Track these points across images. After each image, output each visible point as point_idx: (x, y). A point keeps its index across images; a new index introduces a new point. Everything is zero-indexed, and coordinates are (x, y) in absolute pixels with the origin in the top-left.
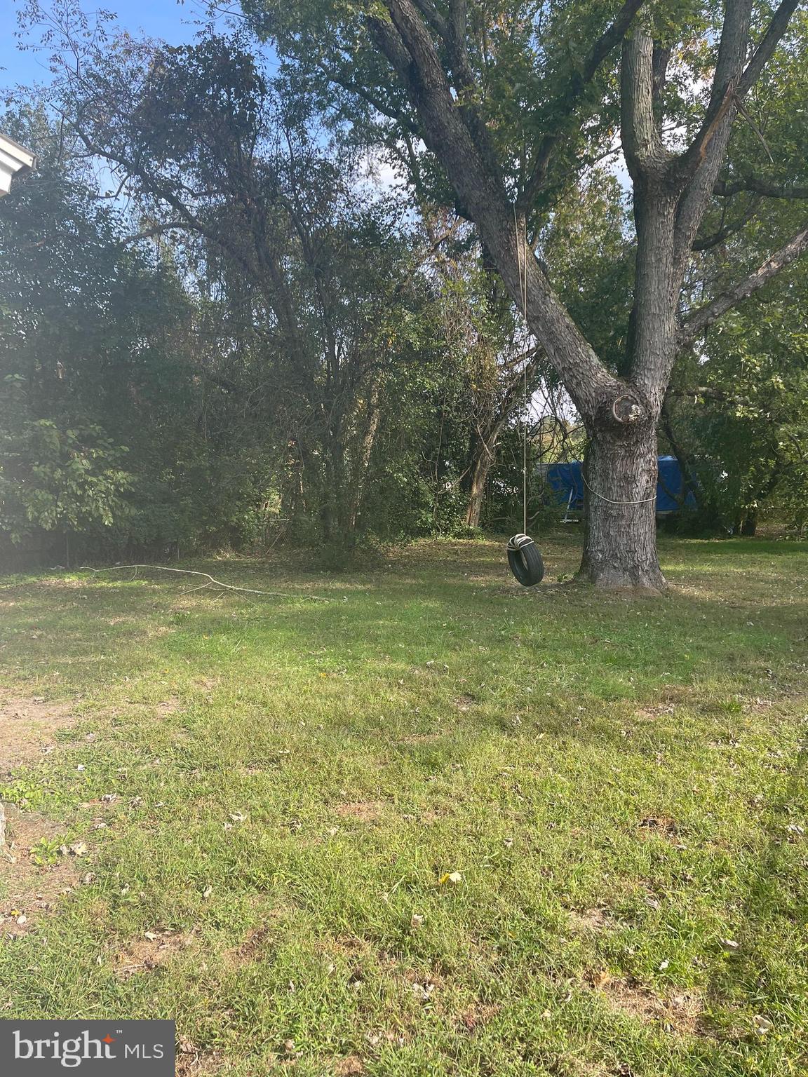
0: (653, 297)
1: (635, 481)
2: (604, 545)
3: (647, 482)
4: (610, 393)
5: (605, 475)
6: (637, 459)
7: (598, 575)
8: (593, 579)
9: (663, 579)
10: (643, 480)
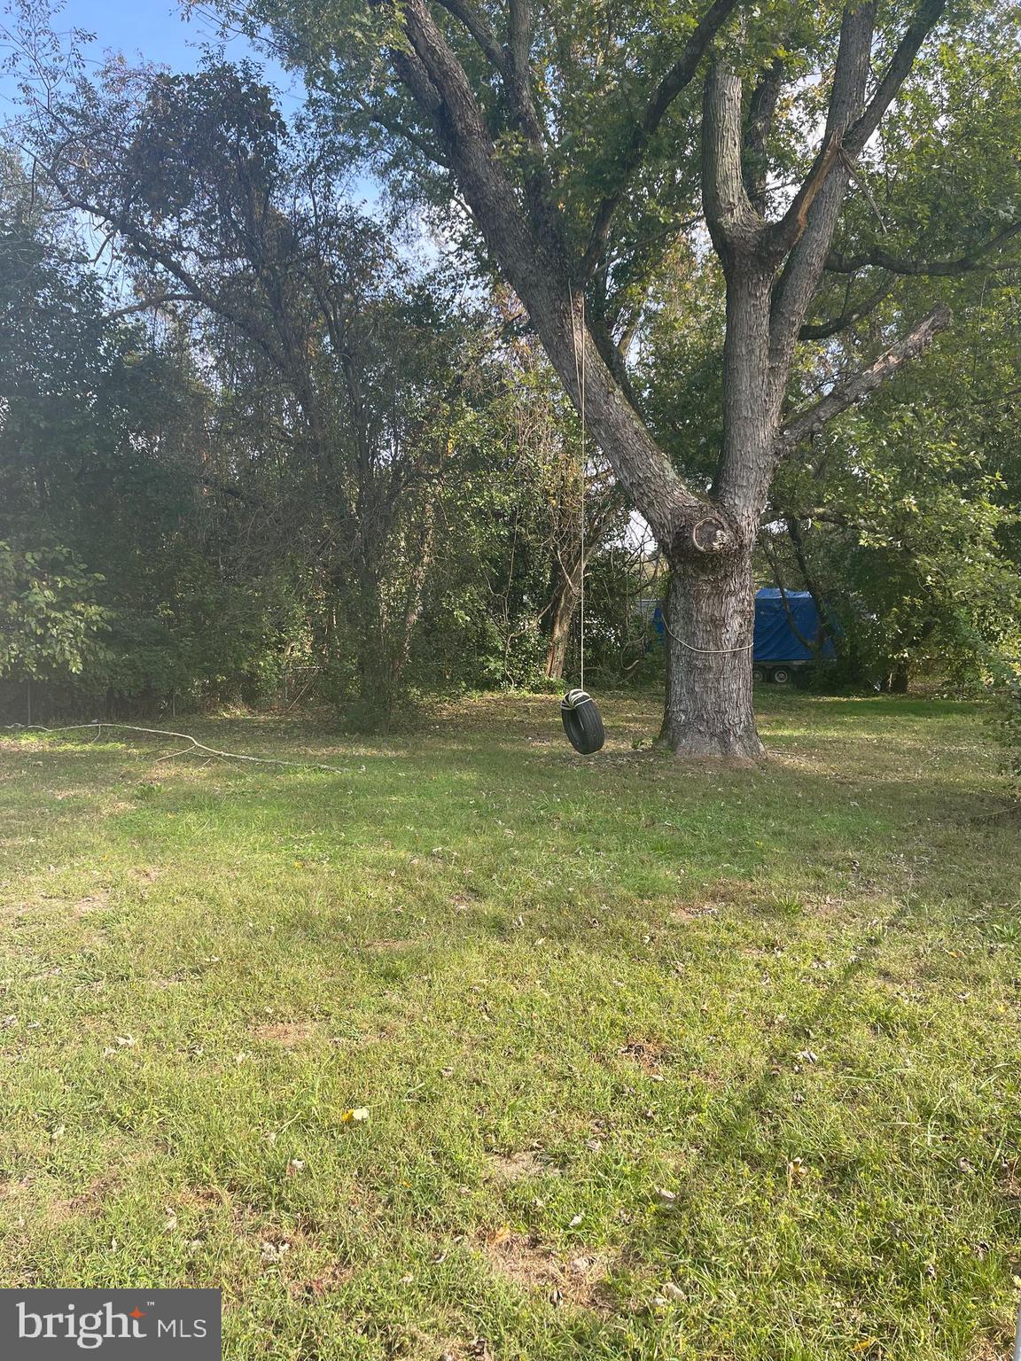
0: (743, 397)
1: (725, 625)
2: (687, 703)
3: (741, 626)
4: (690, 515)
5: (689, 618)
6: (726, 597)
7: (679, 741)
8: (673, 746)
9: (761, 746)
10: (735, 623)
